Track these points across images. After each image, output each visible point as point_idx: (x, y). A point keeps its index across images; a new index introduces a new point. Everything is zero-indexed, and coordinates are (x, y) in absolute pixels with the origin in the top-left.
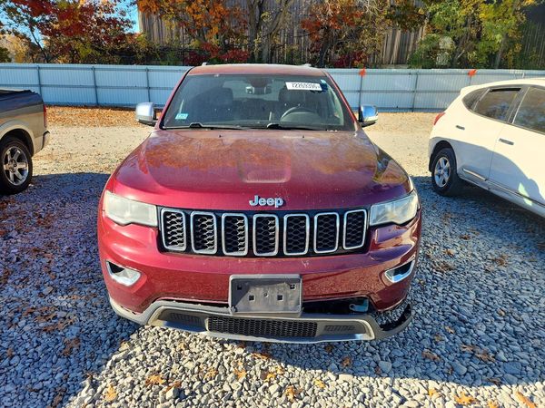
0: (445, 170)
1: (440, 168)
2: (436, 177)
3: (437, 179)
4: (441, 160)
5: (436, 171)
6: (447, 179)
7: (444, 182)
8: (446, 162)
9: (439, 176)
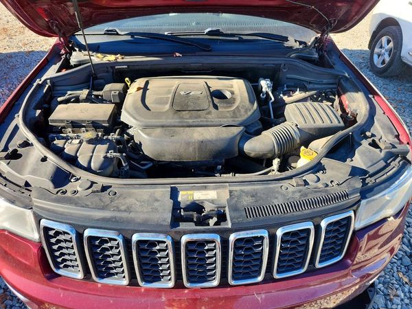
0: (386, 51)
1: (381, 47)
2: (375, 57)
3: (376, 60)
4: (384, 39)
5: (377, 50)
6: (387, 59)
7: (383, 62)
8: (389, 42)
9: (379, 56)
